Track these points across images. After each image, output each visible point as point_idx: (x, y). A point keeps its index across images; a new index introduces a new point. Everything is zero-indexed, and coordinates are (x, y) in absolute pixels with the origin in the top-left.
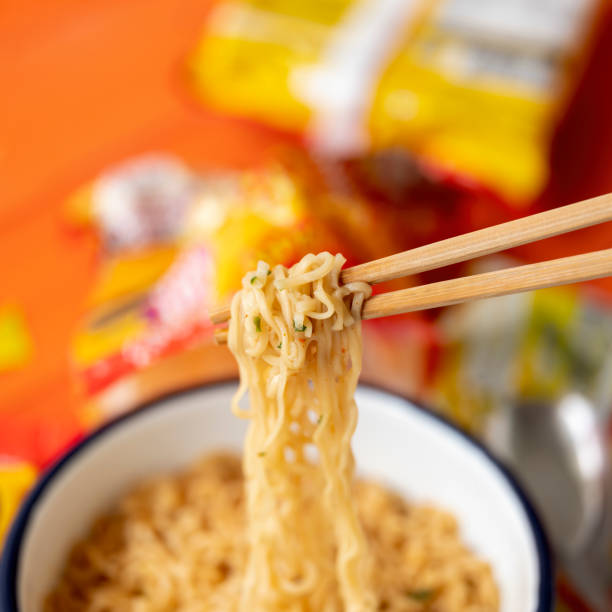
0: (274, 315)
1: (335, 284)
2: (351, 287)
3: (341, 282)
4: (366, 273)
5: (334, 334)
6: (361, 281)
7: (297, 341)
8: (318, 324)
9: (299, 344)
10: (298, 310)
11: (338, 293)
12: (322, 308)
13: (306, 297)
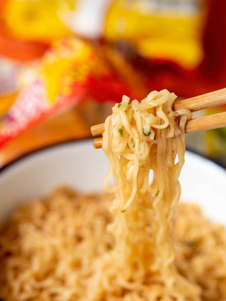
0: (131, 126)
1: (170, 109)
2: (180, 112)
3: (173, 109)
4: (189, 104)
5: (167, 140)
6: (186, 108)
7: (144, 143)
9: (146, 145)
10: (146, 122)
11: (172, 114)
12: (161, 122)
13: (152, 115)
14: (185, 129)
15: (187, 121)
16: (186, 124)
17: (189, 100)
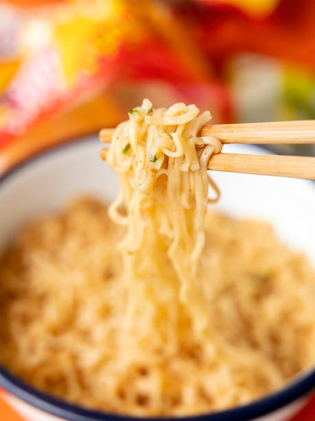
0: (138, 143)
1: (194, 133)
2: (206, 139)
3: (199, 134)
4: (221, 132)
5: (182, 174)
6: (215, 137)
7: (149, 171)
8: (170, 162)
10: (156, 142)
11: (193, 140)
13: (165, 135)
14: (208, 164)
15: (213, 154)
16: (211, 157)
17: (223, 128)
